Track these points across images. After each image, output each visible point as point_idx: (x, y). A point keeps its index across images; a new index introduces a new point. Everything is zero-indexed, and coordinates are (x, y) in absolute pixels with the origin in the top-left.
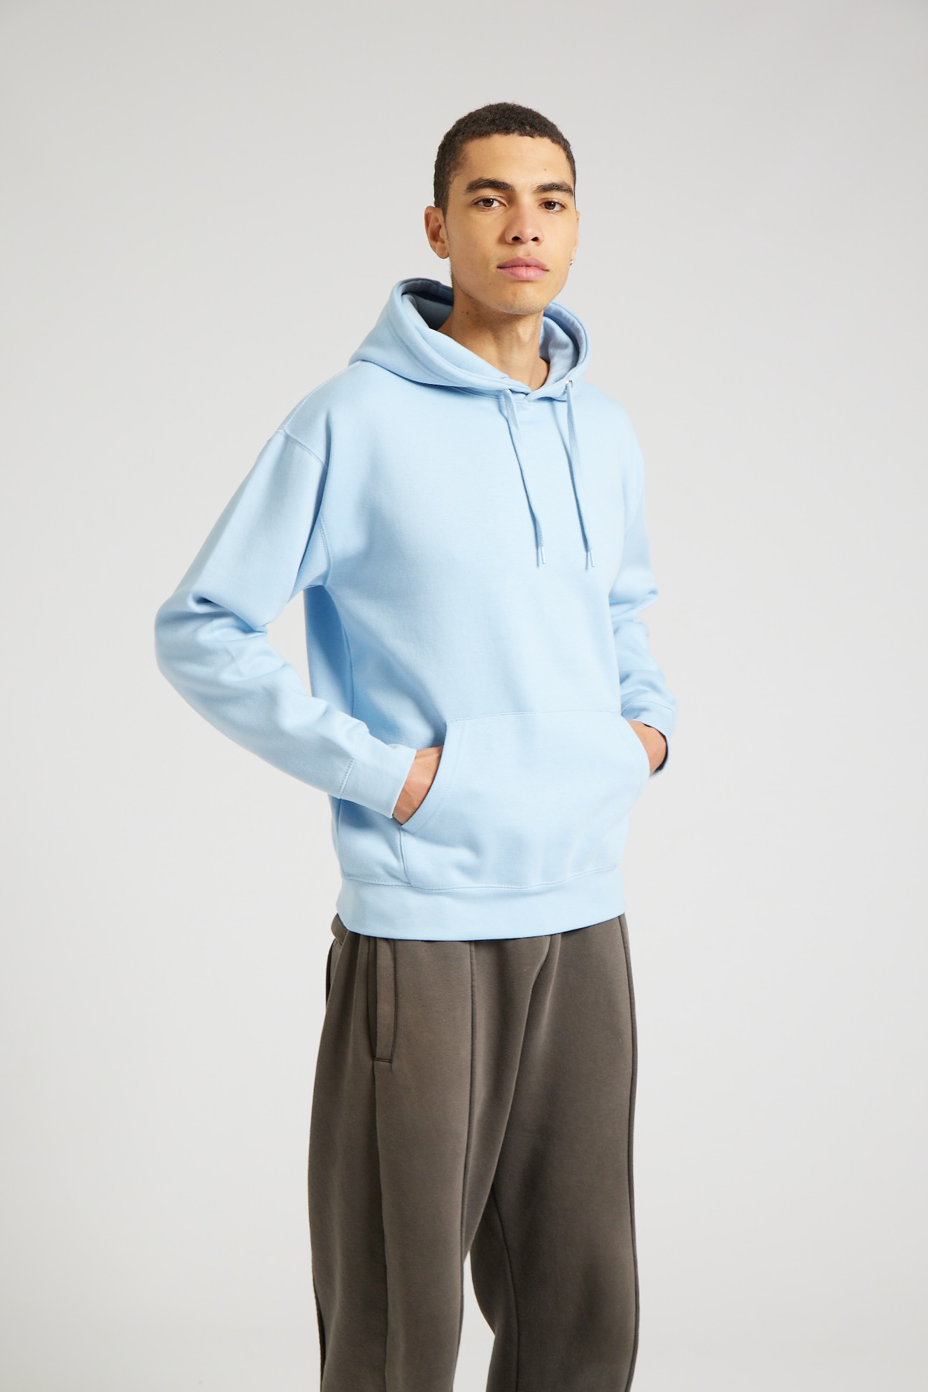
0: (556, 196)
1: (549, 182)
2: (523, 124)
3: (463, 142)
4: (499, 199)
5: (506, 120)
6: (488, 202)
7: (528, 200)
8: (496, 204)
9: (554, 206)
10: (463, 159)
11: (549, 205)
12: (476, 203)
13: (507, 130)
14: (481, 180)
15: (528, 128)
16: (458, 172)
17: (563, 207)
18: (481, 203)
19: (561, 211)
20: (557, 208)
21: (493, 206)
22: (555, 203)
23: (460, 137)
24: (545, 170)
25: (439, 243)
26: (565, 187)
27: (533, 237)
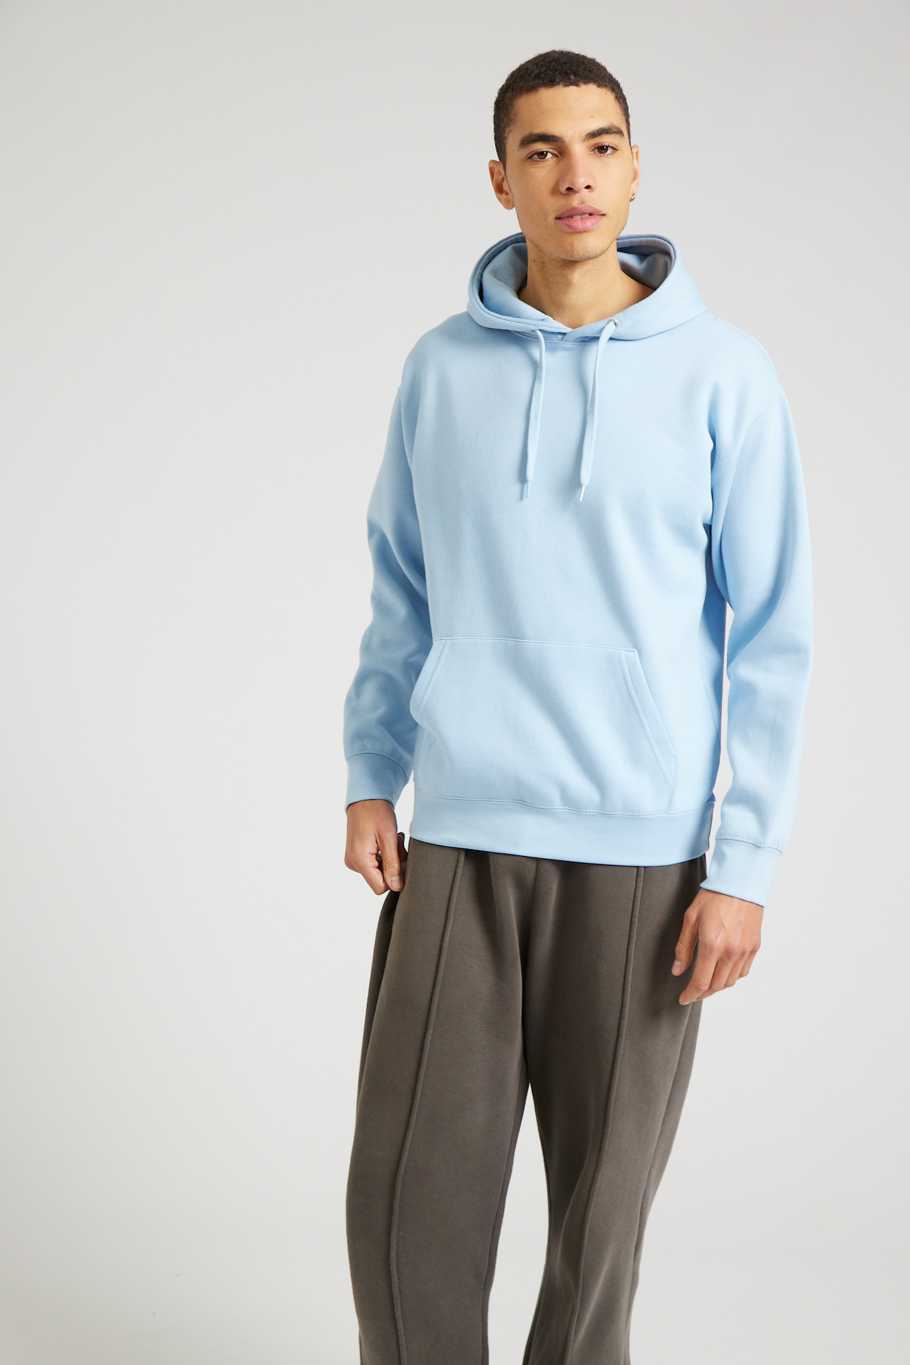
0: (606, 140)
1: (598, 128)
2: (567, 74)
3: (513, 98)
4: (551, 150)
5: (551, 72)
6: (542, 155)
7: (579, 149)
8: (549, 156)
9: (607, 150)
10: (514, 115)
11: (602, 149)
12: (531, 157)
13: (552, 83)
14: (531, 135)
15: (572, 77)
16: (511, 128)
17: (614, 149)
18: (536, 156)
19: (612, 154)
20: (610, 151)
21: (547, 157)
22: (607, 147)
23: (509, 94)
24: (592, 117)
25: (504, 195)
26: (614, 130)
27: (587, 185)
